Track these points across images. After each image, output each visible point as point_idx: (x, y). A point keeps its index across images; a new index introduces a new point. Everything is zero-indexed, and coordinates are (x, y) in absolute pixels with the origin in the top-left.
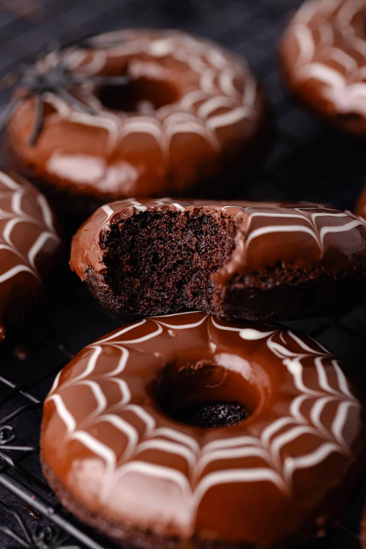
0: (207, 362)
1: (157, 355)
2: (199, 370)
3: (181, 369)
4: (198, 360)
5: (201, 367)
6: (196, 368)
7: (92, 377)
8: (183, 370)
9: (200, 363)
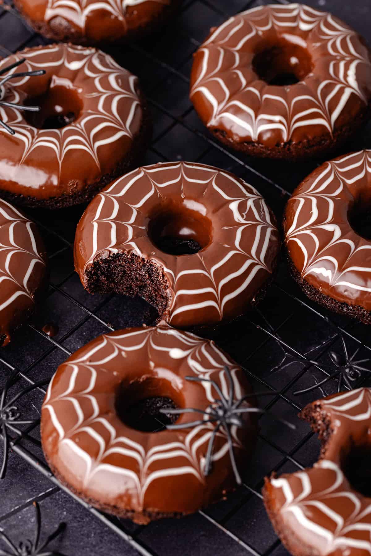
0: (148, 376)
1: (115, 373)
2: (144, 381)
3: (131, 382)
4: (143, 374)
5: (145, 379)
6: (141, 380)
7: (72, 394)
8: (133, 383)
9: (144, 377)
